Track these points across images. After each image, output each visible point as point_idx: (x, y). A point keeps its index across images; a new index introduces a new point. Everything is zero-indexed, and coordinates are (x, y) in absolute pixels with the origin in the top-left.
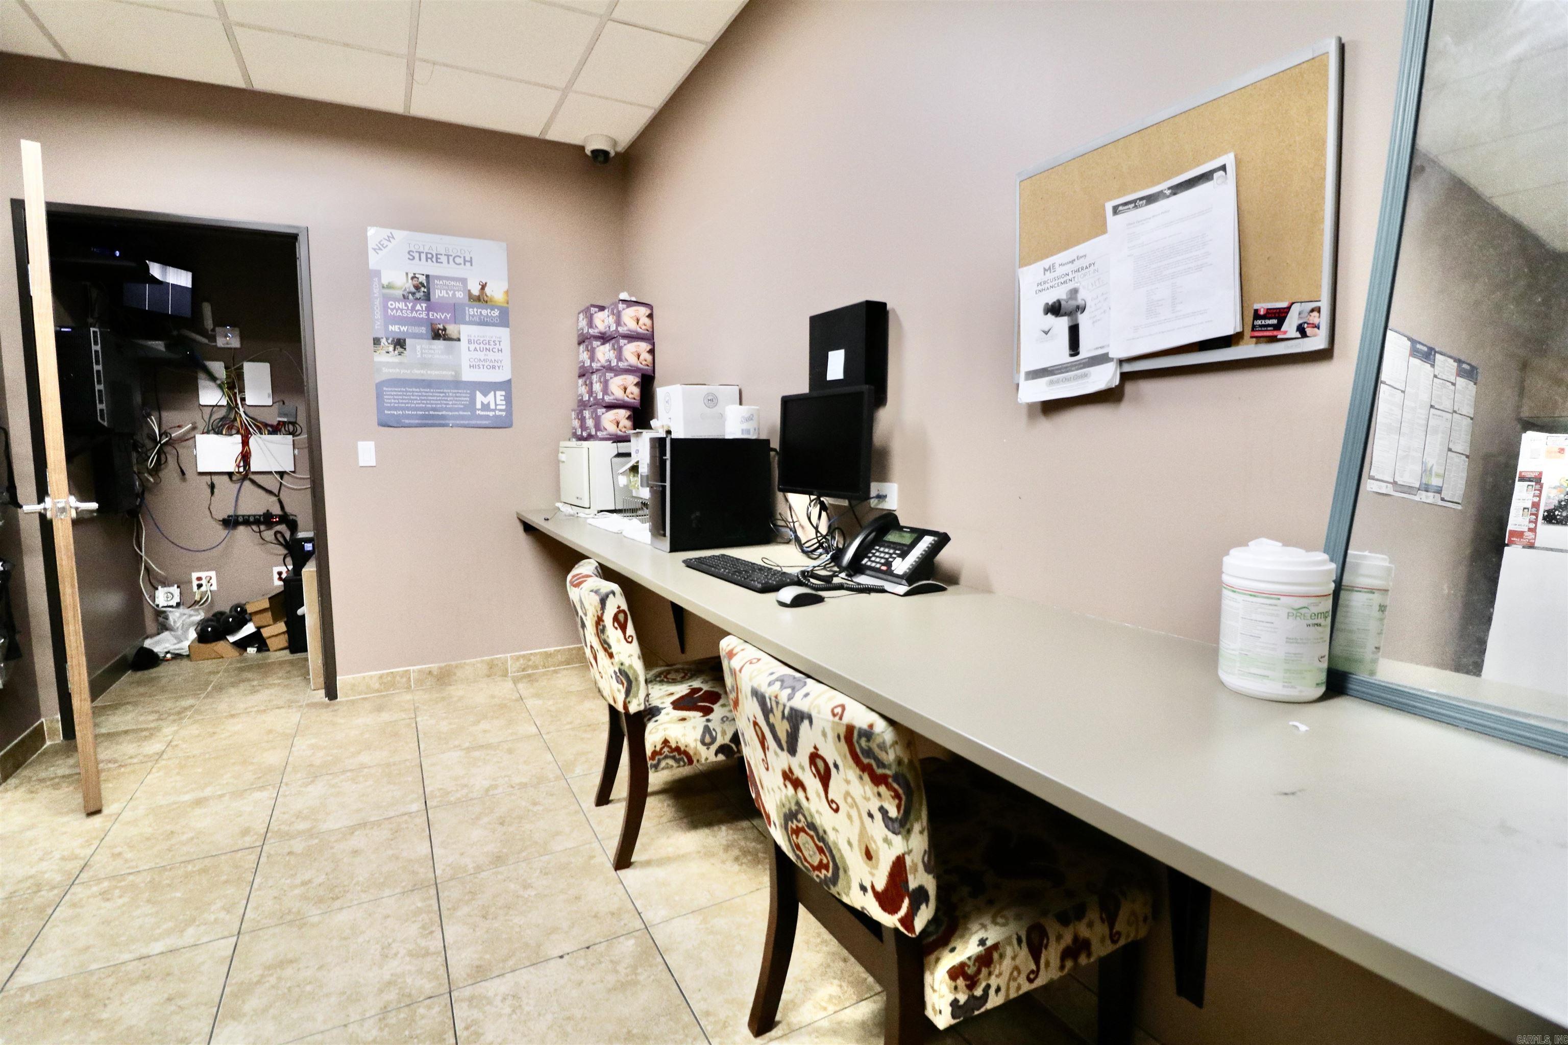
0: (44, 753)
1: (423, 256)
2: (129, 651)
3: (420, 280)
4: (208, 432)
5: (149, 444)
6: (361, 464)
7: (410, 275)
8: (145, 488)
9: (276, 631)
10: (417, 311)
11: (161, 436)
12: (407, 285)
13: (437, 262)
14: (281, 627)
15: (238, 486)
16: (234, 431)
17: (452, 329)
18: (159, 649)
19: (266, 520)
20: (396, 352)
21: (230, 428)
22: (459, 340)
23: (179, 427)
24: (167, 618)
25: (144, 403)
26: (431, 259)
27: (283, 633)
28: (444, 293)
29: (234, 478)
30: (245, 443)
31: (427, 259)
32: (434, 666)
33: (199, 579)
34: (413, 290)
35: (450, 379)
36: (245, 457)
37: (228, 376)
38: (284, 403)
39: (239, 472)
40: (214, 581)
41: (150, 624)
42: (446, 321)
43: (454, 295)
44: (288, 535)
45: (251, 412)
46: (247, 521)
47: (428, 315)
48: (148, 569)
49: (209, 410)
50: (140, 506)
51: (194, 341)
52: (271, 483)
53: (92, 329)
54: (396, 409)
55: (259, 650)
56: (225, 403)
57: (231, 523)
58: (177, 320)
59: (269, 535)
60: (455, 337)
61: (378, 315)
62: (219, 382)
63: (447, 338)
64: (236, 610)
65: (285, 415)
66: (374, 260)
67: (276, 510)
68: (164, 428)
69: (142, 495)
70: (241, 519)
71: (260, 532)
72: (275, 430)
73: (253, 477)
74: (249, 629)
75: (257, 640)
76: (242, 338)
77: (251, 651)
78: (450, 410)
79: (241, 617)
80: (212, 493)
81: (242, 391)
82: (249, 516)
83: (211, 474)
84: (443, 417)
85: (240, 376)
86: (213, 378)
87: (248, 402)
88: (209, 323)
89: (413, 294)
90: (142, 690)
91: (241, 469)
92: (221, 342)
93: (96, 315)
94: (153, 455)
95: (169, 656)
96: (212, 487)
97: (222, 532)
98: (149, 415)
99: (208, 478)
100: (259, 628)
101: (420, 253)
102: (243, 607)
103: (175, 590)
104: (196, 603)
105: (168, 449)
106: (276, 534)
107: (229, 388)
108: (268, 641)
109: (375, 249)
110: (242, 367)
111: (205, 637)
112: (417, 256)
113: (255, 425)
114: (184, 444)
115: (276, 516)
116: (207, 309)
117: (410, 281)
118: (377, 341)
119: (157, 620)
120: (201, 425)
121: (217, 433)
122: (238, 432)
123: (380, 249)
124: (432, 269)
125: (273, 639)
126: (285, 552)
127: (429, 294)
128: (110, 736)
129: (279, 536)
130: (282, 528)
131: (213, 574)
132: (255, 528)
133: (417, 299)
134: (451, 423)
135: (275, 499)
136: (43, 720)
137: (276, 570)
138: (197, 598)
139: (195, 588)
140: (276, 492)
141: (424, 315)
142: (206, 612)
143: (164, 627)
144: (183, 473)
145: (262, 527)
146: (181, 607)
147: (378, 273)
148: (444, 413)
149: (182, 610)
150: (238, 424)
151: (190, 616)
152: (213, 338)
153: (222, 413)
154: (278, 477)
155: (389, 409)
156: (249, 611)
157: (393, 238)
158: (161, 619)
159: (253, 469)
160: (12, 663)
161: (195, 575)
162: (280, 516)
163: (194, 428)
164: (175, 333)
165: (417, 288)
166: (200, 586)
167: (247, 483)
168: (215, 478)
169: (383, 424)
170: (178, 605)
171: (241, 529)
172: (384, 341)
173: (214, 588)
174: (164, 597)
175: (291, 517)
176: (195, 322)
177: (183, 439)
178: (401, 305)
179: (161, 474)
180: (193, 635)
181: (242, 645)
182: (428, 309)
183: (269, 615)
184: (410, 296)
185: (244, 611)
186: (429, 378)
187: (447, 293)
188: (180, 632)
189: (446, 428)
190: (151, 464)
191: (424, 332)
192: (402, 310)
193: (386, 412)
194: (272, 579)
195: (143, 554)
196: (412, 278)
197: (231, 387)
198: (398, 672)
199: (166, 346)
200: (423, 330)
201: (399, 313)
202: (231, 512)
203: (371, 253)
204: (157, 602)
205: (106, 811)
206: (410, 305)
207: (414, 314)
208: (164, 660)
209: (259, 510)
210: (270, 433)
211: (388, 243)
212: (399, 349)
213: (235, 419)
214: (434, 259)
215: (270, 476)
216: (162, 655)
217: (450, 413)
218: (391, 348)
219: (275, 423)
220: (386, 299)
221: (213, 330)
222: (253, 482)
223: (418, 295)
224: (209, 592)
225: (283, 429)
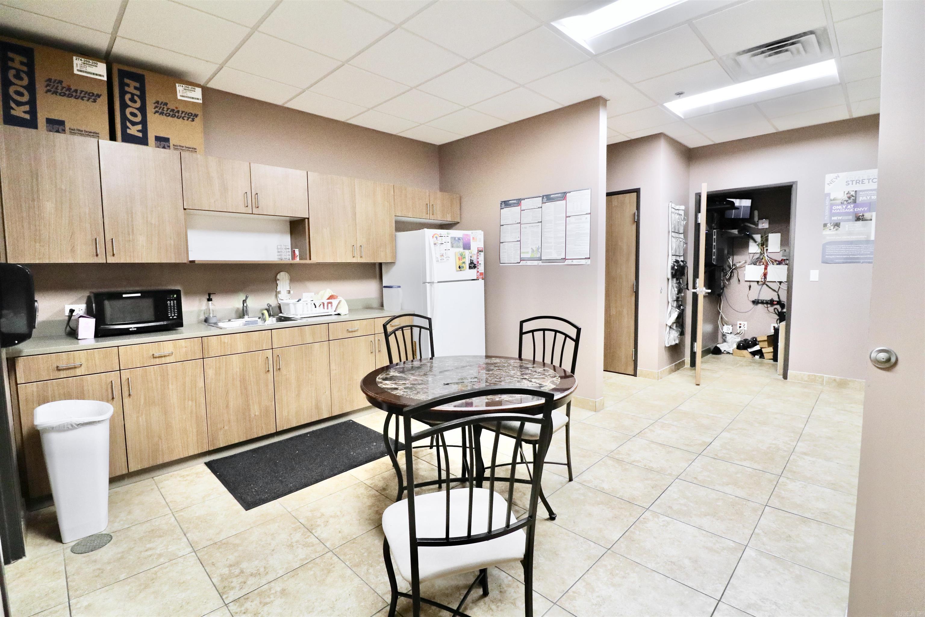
0: (685, 368)
1: (854, 182)
2: (712, 346)
3: (851, 194)
4: (751, 264)
5: (728, 269)
6: (811, 280)
7: (846, 193)
8: (724, 286)
9: (768, 350)
10: (848, 209)
11: (732, 266)
12: (844, 198)
13: (862, 183)
14: (771, 349)
15: (760, 287)
16: (762, 264)
17: (867, 215)
18: (722, 349)
19: (771, 302)
20: (835, 229)
21: (760, 262)
22: (871, 220)
23: (740, 262)
24: (726, 338)
25: (728, 253)
26: (859, 183)
27: (772, 352)
28: (865, 198)
29: (759, 283)
30: (766, 269)
31: (856, 183)
32: (838, 378)
33: (740, 324)
34: (847, 199)
35: (864, 239)
36: (765, 275)
37: (762, 241)
38: (785, 251)
39: (761, 281)
40: (746, 326)
41: (720, 339)
42: (864, 211)
43: (871, 198)
44: (780, 310)
45: (771, 255)
46: (762, 303)
47: (854, 210)
48: (722, 318)
49: (752, 255)
50: (722, 293)
51: (750, 227)
52: (775, 286)
53: (714, 231)
54: (831, 255)
55: (760, 357)
56: (759, 252)
57: (756, 302)
58: (744, 220)
59: (771, 309)
60: (869, 219)
61: (827, 213)
62: (757, 243)
63: (864, 220)
64: (753, 339)
65: (785, 256)
66: (827, 189)
67: (776, 299)
68: (734, 262)
69: (723, 289)
70: (760, 301)
71: (767, 307)
72: (780, 263)
73: (767, 283)
74: (757, 348)
75: (760, 353)
76: (770, 223)
77: (757, 357)
78: (862, 255)
79: (755, 342)
80: (750, 289)
81: (767, 246)
82: (764, 300)
83: (750, 281)
84: (858, 258)
85: (767, 240)
86: (755, 242)
87: (769, 251)
88: (756, 219)
89: (847, 201)
90: (714, 360)
91: (763, 280)
92: (760, 226)
93: (715, 223)
94: (729, 274)
95: (725, 352)
96: (750, 287)
97: (751, 305)
98: (729, 258)
99: (748, 283)
100: (761, 348)
101: (852, 181)
102: (756, 338)
103: (730, 327)
104: (738, 333)
105: (734, 271)
106: (775, 309)
107: (761, 246)
108: (765, 354)
109: (828, 184)
110: (768, 236)
111: (739, 347)
112: (850, 183)
113: (771, 261)
114: (740, 269)
115: (776, 301)
116: (756, 213)
117: (846, 195)
118: (825, 225)
119: (723, 338)
120: (749, 261)
121: (755, 265)
122: (763, 264)
123: (831, 183)
124: (858, 187)
125: (767, 354)
126: (778, 318)
127: (856, 199)
128: (703, 369)
129: (776, 310)
130: (778, 307)
131: (746, 323)
132: (765, 305)
133: (848, 203)
134: (861, 261)
135: (776, 293)
136: (685, 358)
137: (773, 325)
138: (738, 332)
139: (738, 327)
140: (777, 291)
141: (852, 210)
142: (741, 338)
143: (724, 341)
144: (739, 281)
145: (769, 306)
146: (732, 334)
147: (829, 195)
148: (858, 256)
149: (732, 335)
150: (763, 260)
151: (735, 338)
152: (757, 225)
153: (757, 256)
154: (779, 284)
155: (828, 255)
156: (758, 340)
157: (839, 177)
158: (724, 338)
159: (767, 280)
160: (681, 337)
161: (739, 323)
162: (777, 301)
163: (746, 262)
164: (742, 225)
165: (849, 198)
166: (740, 327)
167: (765, 286)
168: (752, 284)
169: (824, 262)
170: (731, 333)
171: (760, 306)
172: (829, 225)
173: (746, 329)
174: (726, 329)
175: (782, 302)
176: (750, 219)
177: (740, 267)
178: (840, 207)
179: (731, 281)
180: (735, 346)
181: (754, 354)
182: (854, 207)
183: (766, 343)
184: (845, 202)
185: (756, 340)
186: (852, 240)
187: (866, 198)
188: (730, 344)
189: (859, 264)
190: (727, 277)
191: (851, 218)
192: (840, 209)
193: (826, 257)
194: (770, 329)
195: (721, 311)
196: (847, 194)
197: (762, 245)
198: (818, 376)
199: (738, 232)
200: (851, 217)
201: (838, 211)
202: (756, 298)
203: (826, 186)
204: (723, 331)
205: (701, 385)
206: (844, 207)
207: (847, 210)
208: (723, 353)
209: (768, 298)
210: (777, 264)
211: (836, 180)
212: (836, 227)
213: (763, 259)
214: (861, 182)
215: (775, 283)
216: (723, 351)
217: (862, 256)
218: (832, 228)
219: (780, 260)
220: (832, 205)
221: (758, 221)
222: (767, 285)
223: (849, 201)
224: (743, 331)
225: (783, 263)
